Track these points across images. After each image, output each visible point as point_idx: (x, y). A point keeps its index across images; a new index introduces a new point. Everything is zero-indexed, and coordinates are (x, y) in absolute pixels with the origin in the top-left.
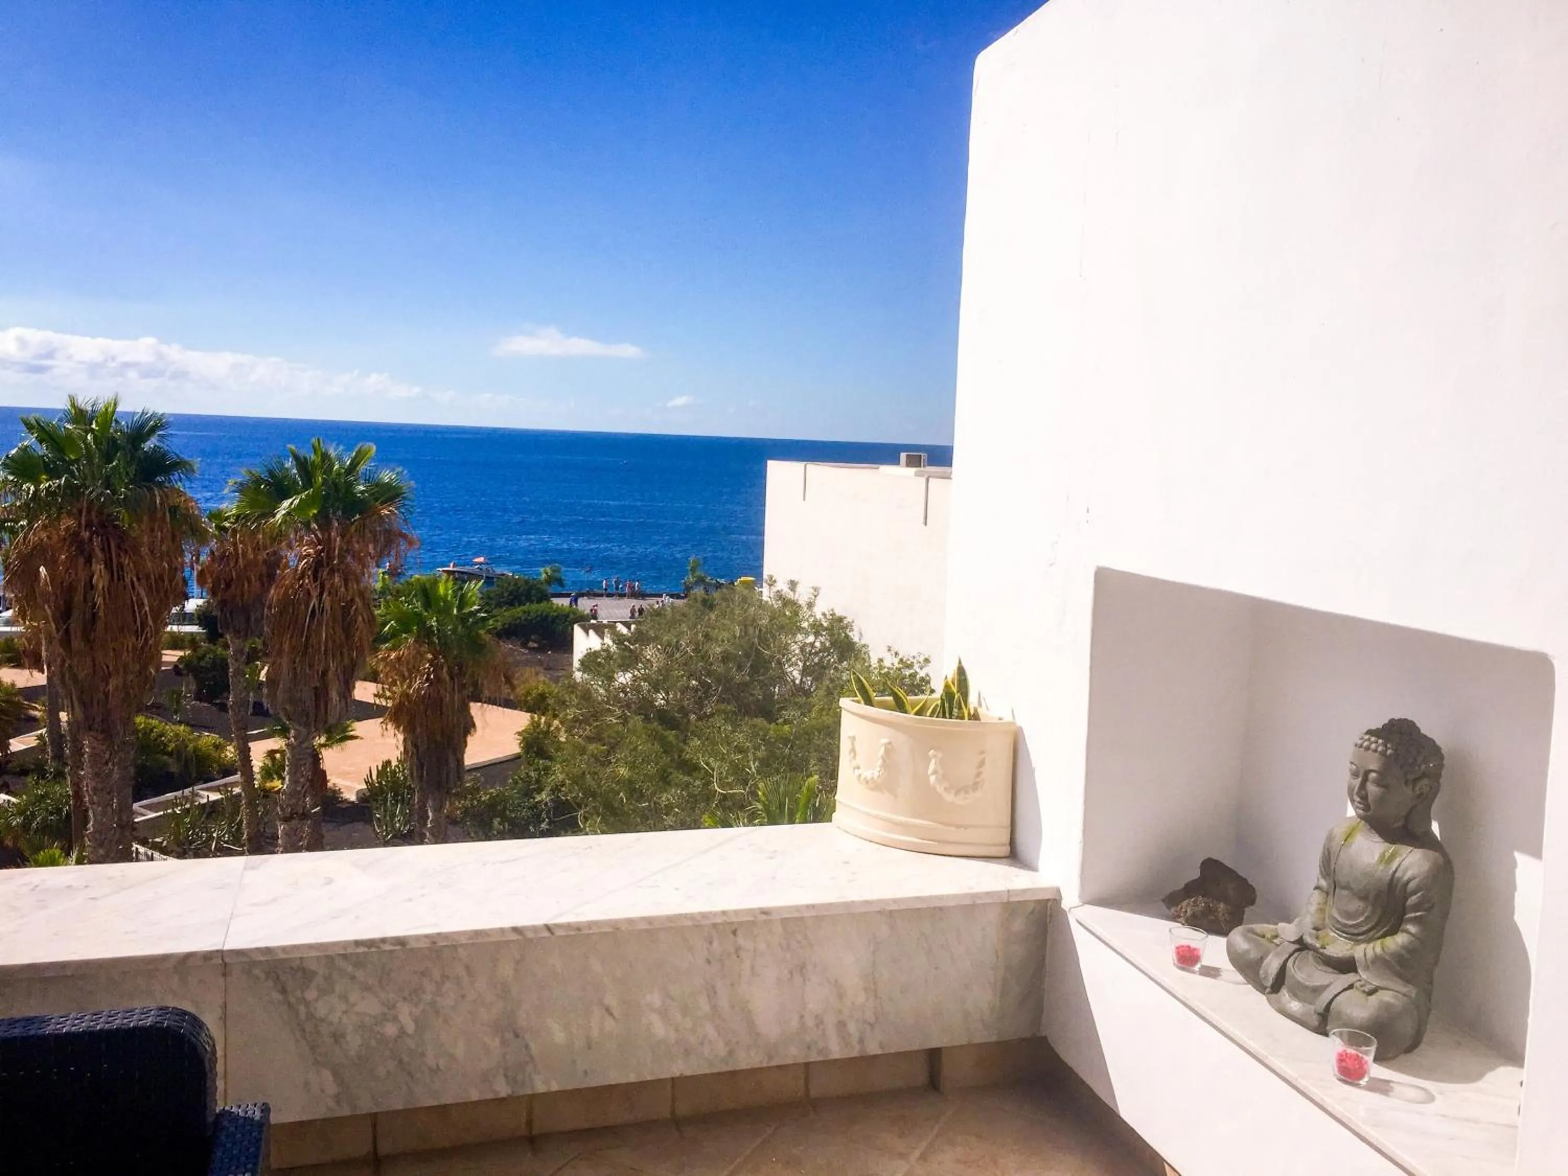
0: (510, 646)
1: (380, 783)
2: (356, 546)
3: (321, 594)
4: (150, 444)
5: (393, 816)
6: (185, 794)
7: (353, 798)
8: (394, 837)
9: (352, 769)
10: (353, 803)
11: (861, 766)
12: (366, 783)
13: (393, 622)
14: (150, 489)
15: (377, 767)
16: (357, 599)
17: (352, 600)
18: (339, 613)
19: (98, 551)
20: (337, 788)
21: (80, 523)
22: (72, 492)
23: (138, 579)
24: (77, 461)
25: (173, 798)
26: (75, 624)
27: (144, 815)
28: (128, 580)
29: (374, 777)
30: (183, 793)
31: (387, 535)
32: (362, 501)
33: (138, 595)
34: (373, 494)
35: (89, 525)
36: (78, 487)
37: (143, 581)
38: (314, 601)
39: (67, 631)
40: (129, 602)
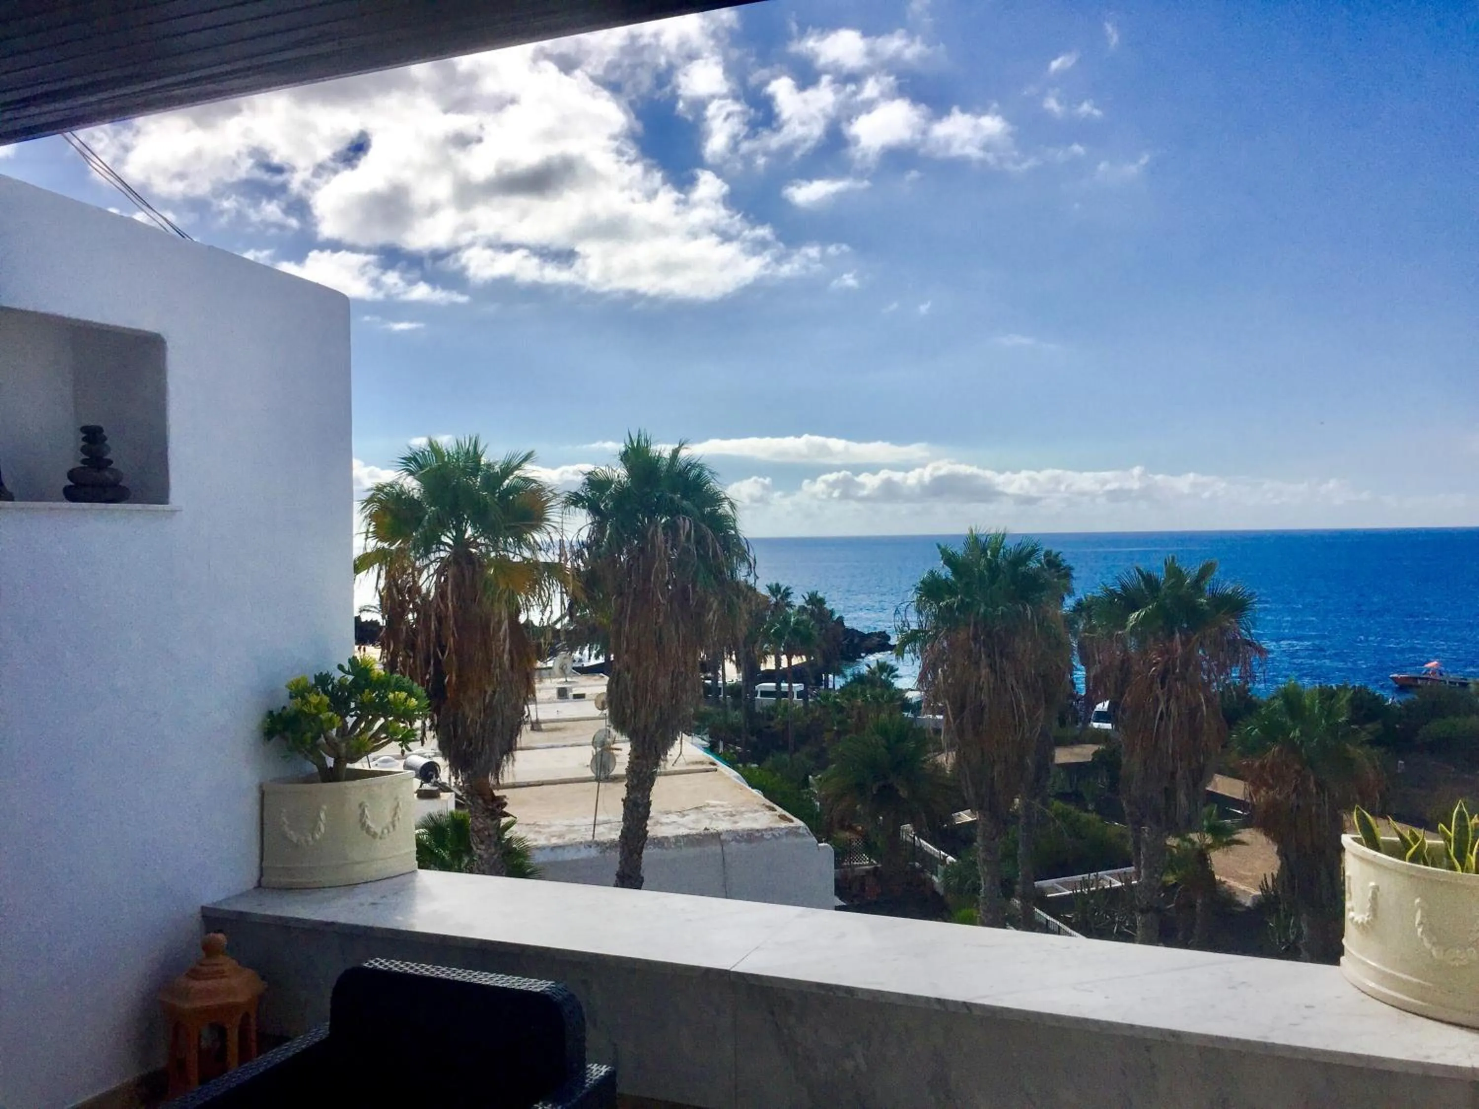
0: (1434, 763)
1: (1276, 892)
3: (1168, 700)
5: (1287, 928)
6: (1091, 878)
7: (1248, 903)
8: (1287, 949)
9: (1250, 874)
10: (1248, 908)
11: (1355, 909)
12: (1261, 890)
13: (1256, 730)
15: (1272, 874)
16: (1203, 707)
17: (1198, 707)
18: (1185, 719)
20: (1232, 891)
21: (968, 634)
25: (1081, 879)
26: (968, 717)
27: (1060, 892)
28: (1009, 684)
29: (1270, 883)
30: (1089, 876)
32: (1206, 613)
34: (1215, 606)
38: (1162, 707)
39: (961, 722)
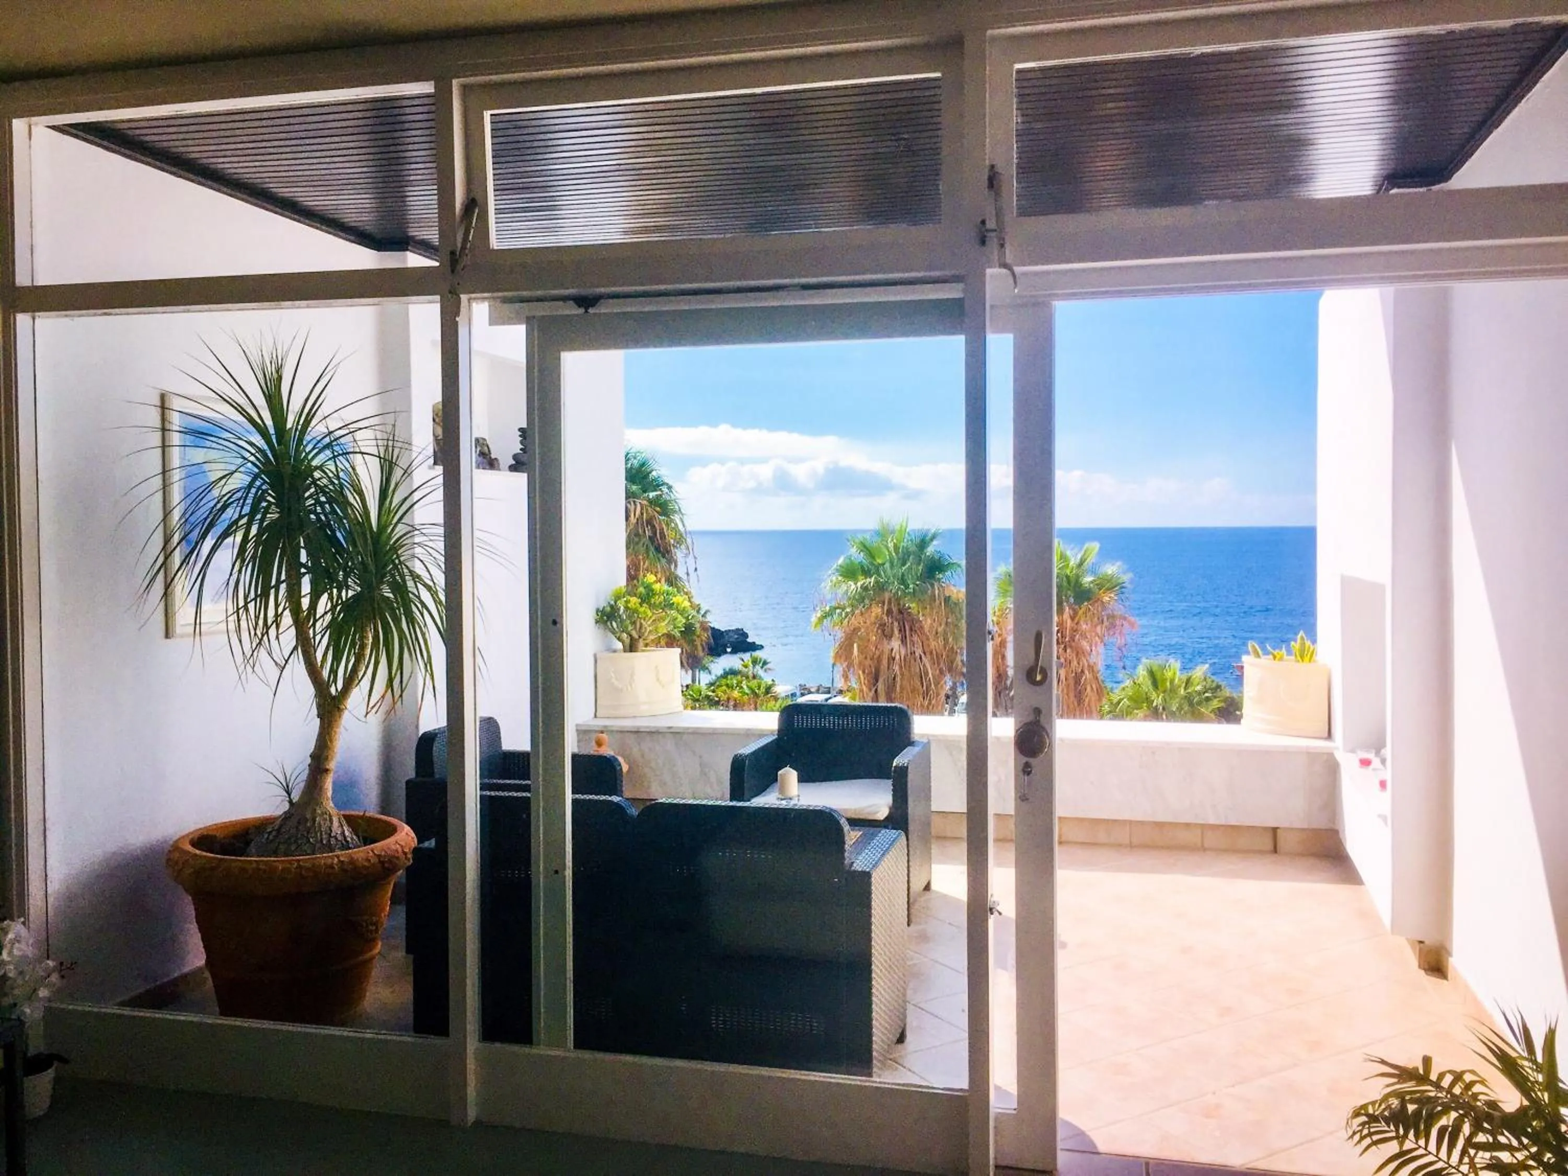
2: (1084, 626)
4: (930, 550)
14: (932, 585)
16: (1086, 672)
17: (1082, 671)
18: (1072, 682)
19: (896, 632)
21: (883, 611)
22: (880, 588)
23: (925, 653)
24: (883, 564)
26: (881, 686)
28: (917, 654)
31: (1110, 620)
32: (1089, 591)
33: (924, 666)
34: (1097, 585)
35: (889, 612)
36: (883, 585)
37: (928, 655)
39: (876, 691)
40: (918, 670)
